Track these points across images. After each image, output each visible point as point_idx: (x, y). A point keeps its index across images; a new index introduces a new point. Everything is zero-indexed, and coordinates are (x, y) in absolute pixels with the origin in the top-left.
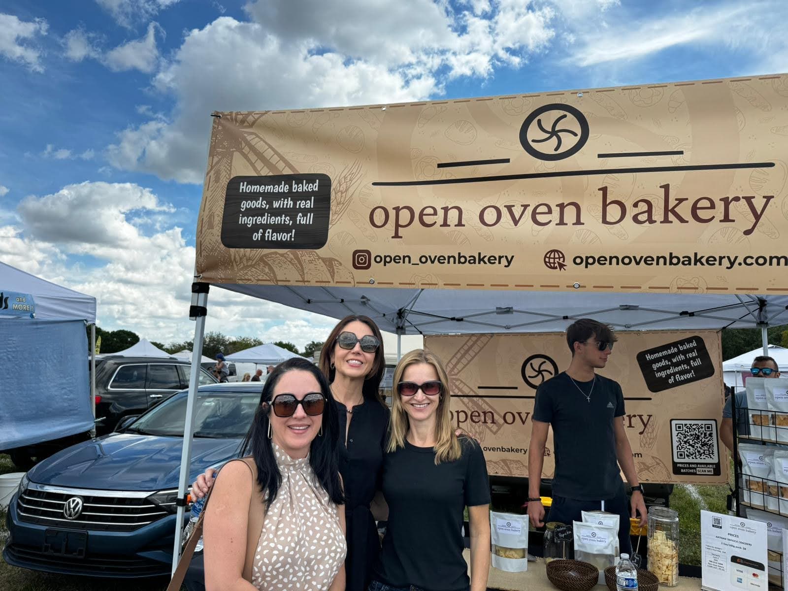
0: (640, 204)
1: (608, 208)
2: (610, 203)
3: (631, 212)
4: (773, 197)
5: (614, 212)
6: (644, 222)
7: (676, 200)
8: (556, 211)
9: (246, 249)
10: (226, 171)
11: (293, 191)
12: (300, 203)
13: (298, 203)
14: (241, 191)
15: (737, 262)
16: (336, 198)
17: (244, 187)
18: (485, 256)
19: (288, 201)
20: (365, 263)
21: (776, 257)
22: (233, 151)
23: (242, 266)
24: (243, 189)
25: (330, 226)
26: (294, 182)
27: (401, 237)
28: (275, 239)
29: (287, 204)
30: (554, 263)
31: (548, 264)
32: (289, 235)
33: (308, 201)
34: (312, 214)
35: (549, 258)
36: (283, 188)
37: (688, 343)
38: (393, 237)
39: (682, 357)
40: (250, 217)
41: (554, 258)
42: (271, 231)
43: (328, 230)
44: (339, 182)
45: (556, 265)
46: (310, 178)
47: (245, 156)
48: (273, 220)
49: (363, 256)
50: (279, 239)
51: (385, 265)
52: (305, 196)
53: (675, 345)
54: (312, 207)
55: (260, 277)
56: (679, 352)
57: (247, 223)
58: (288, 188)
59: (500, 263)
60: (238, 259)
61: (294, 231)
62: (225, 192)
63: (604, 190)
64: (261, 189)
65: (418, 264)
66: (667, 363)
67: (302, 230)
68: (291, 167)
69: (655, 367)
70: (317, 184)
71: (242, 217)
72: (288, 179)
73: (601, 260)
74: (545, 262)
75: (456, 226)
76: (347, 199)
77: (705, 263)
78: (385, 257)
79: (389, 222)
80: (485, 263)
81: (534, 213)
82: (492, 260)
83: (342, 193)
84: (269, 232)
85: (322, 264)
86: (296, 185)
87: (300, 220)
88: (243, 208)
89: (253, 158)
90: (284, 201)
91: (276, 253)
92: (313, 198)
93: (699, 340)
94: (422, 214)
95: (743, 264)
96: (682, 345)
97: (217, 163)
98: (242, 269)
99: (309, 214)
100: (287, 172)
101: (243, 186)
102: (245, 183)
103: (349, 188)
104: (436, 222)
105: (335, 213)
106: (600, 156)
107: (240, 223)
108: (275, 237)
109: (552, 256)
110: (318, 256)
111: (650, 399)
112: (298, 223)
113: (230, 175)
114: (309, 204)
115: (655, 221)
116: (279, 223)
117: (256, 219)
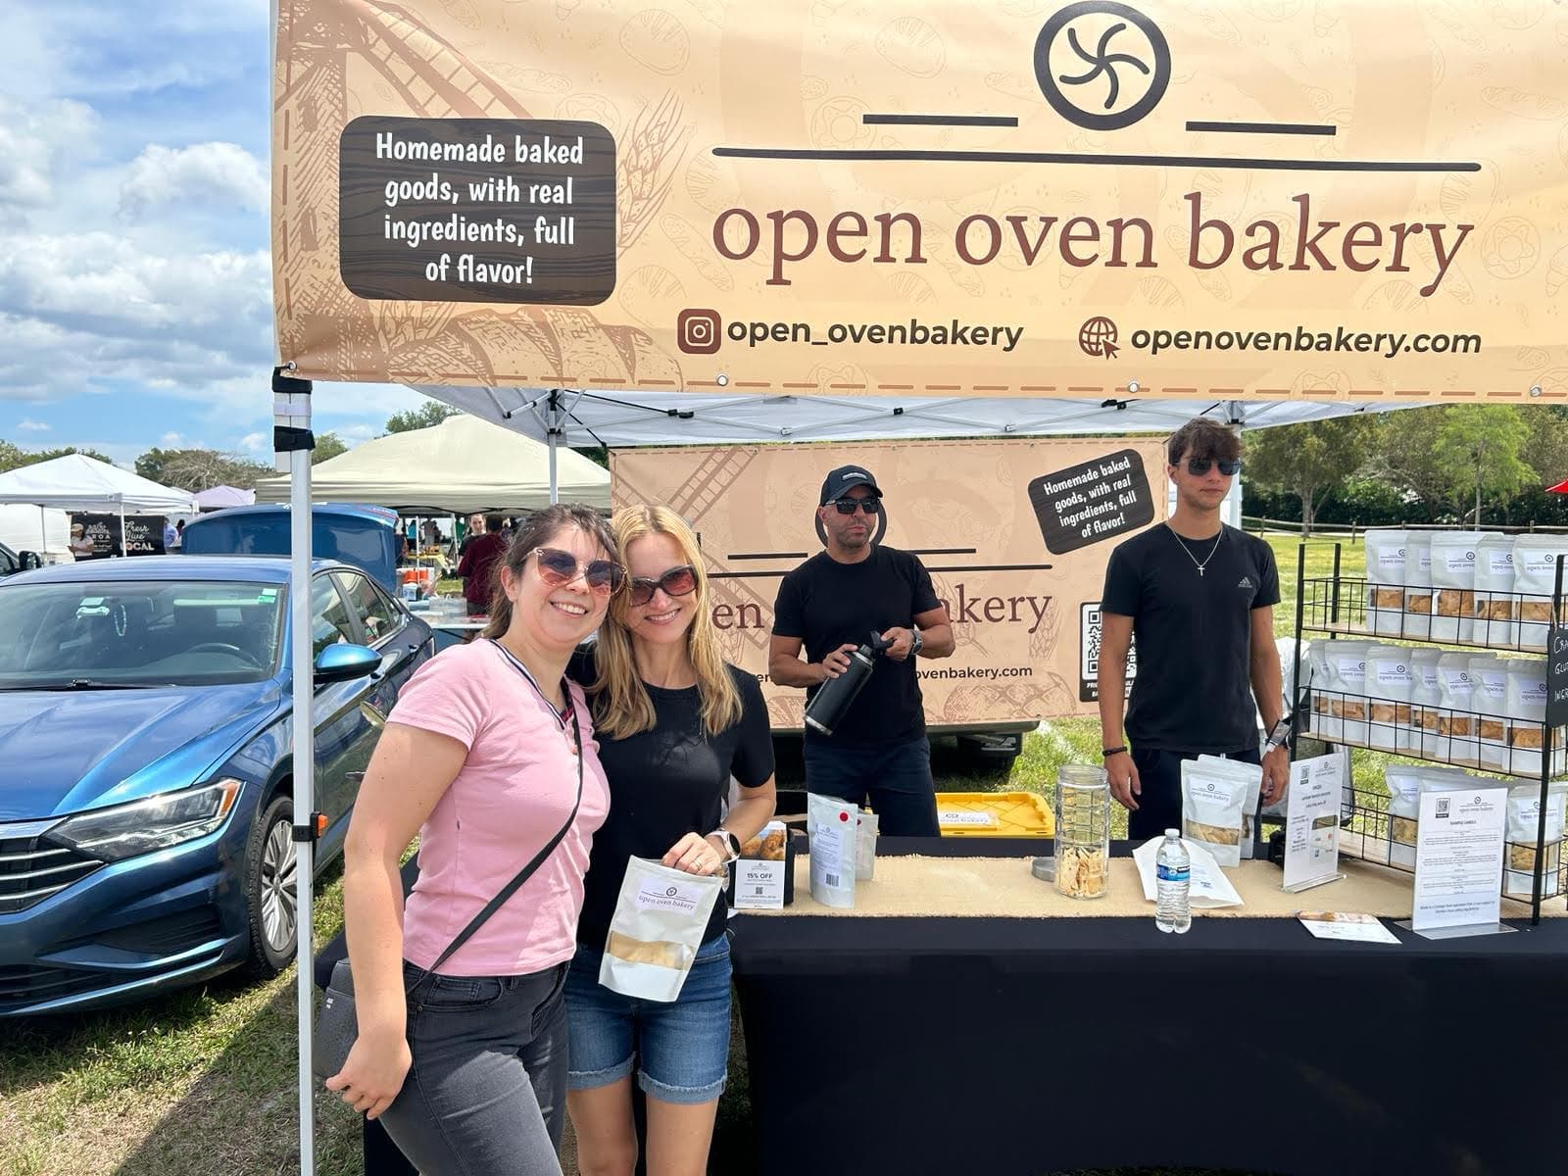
0: (1259, 230)
1: (1202, 234)
2: (1208, 224)
3: (1242, 244)
4: (1472, 228)
5: (1211, 243)
6: (1262, 266)
7: (1321, 224)
8: (1107, 234)
9: (413, 302)
10: (331, 103)
11: (518, 159)
12: (537, 192)
13: (533, 191)
14: (380, 155)
15: (1406, 343)
16: (629, 183)
17: (388, 146)
18: (966, 329)
19: (505, 185)
20: (706, 339)
21: (1464, 337)
22: (346, 50)
23: (402, 342)
24: (384, 151)
25: (619, 251)
26: (518, 138)
27: (788, 283)
28: (485, 280)
29: (505, 193)
30: (1098, 344)
31: (1086, 346)
32: (519, 270)
33: (559, 187)
34: (571, 220)
35: (1090, 333)
36: (491, 152)
37: (1117, 462)
38: (769, 282)
39: (1105, 488)
40: (413, 224)
41: (1098, 334)
42: (471, 258)
43: (614, 260)
44: (635, 146)
45: (1101, 347)
46: (563, 132)
47: (380, 65)
48: (473, 232)
49: (703, 323)
50: (495, 279)
51: (752, 344)
52: (552, 174)
53: (1094, 465)
54: (570, 201)
55: (450, 370)
56: (1101, 480)
57: (407, 239)
58: (503, 152)
59: (994, 342)
60: (391, 325)
61: (530, 260)
62: (336, 156)
63: (1195, 198)
64: (432, 152)
65: (826, 344)
66: (1081, 499)
67: (549, 260)
68: (508, 101)
69: (1060, 506)
70: (580, 148)
71: (391, 221)
72: (503, 130)
73: (1180, 340)
74: (1082, 342)
75: (907, 261)
76: (656, 189)
77: (1353, 346)
78: (754, 326)
79: (760, 246)
80: (965, 342)
81: (1066, 238)
82: (979, 336)
83: (645, 173)
84: (466, 262)
85: (606, 339)
86: (525, 147)
87: (543, 233)
88: (391, 200)
89: (403, 71)
90: (496, 184)
91: (491, 313)
92: (570, 180)
93: (1134, 456)
94: (833, 232)
95: (1412, 349)
96: (1105, 466)
97: (306, 77)
98: (402, 348)
99: (563, 220)
100: (499, 112)
101: (384, 141)
102: (390, 136)
103: (660, 161)
104: (864, 251)
105: (630, 219)
106: (1192, 126)
107: (388, 236)
108: (485, 273)
109: (1095, 329)
110: (594, 320)
111: (1050, 567)
112: (539, 240)
113: (344, 112)
114: (562, 194)
115: (1281, 266)
116: (491, 238)
117: (430, 229)
